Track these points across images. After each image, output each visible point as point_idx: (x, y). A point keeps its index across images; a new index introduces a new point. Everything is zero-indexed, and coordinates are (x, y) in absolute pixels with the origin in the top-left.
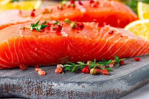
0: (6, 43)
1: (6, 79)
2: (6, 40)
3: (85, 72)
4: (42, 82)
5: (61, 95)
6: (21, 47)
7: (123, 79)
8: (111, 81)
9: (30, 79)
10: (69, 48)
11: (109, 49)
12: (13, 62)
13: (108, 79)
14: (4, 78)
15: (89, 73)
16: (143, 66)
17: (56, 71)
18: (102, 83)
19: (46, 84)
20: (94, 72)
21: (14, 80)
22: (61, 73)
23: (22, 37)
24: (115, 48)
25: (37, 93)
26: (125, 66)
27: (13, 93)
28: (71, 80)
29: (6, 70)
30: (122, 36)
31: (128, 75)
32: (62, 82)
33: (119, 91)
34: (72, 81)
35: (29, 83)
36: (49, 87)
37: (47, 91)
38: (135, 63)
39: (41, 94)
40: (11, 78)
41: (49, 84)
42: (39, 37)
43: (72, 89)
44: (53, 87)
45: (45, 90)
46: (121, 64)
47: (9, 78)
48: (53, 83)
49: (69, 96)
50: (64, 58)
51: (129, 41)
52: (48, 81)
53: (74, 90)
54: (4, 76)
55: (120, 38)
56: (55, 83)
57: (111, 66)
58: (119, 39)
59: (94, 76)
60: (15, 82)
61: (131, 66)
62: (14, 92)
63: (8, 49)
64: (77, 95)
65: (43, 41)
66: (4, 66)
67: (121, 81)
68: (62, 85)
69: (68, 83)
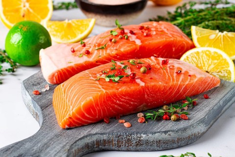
0: (91, 100)
1: (97, 136)
2: (91, 98)
3: (166, 119)
4: (131, 134)
5: (150, 144)
6: (104, 102)
7: (201, 122)
8: (192, 126)
9: (119, 133)
10: (146, 96)
11: (181, 90)
12: (97, 117)
13: (189, 124)
14: (95, 134)
15: (170, 119)
16: (214, 104)
17: (139, 121)
18: (185, 129)
19: (135, 136)
20: (175, 119)
21: (104, 136)
22: (145, 122)
23: (105, 92)
24: (186, 89)
25: (127, 145)
26: (198, 107)
27: (103, 148)
28: (157, 129)
29: (92, 125)
30: (190, 76)
31: (205, 117)
32: (150, 133)
33: (199, 133)
34: (158, 131)
35: (118, 137)
36: (139, 139)
37: (136, 142)
38: (206, 102)
39: (131, 145)
40: (101, 134)
41: (138, 136)
42: (120, 90)
43: (160, 138)
44: (142, 138)
45: (135, 142)
46: (194, 104)
47: (99, 134)
48: (142, 135)
49: (157, 145)
50: (142, 105)
51: (198, 80)
52: (137, 134)
53: (162, 139)
54: (95, 133)
55: (189, 77)
56: (144, 134)
57: (186, 108)
58: (189, 80)
59: (175, 122)
60: (105, 137)
61: (203, 105)
62: (105, 146)
63: (93, 106)
64: (164, 143)
65: (124, 93)
66: (89, 121)
67: (200, 124)
68: (150, 135)
69: (155, 133)
